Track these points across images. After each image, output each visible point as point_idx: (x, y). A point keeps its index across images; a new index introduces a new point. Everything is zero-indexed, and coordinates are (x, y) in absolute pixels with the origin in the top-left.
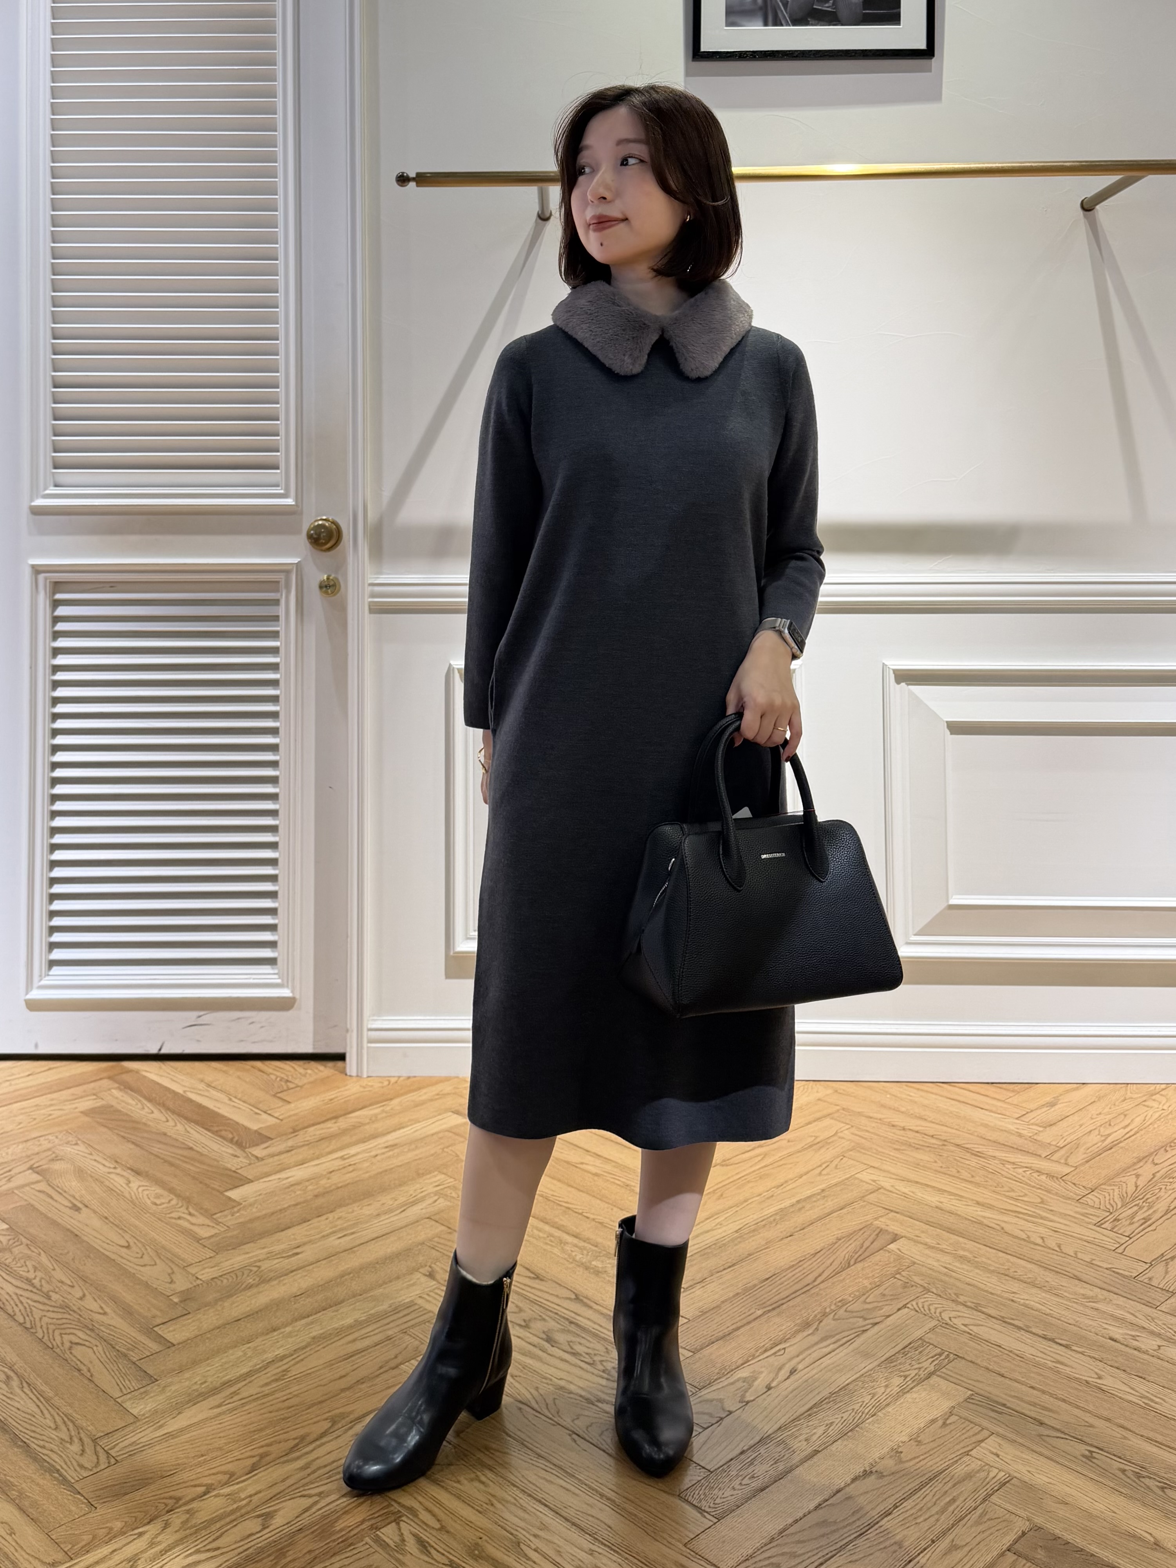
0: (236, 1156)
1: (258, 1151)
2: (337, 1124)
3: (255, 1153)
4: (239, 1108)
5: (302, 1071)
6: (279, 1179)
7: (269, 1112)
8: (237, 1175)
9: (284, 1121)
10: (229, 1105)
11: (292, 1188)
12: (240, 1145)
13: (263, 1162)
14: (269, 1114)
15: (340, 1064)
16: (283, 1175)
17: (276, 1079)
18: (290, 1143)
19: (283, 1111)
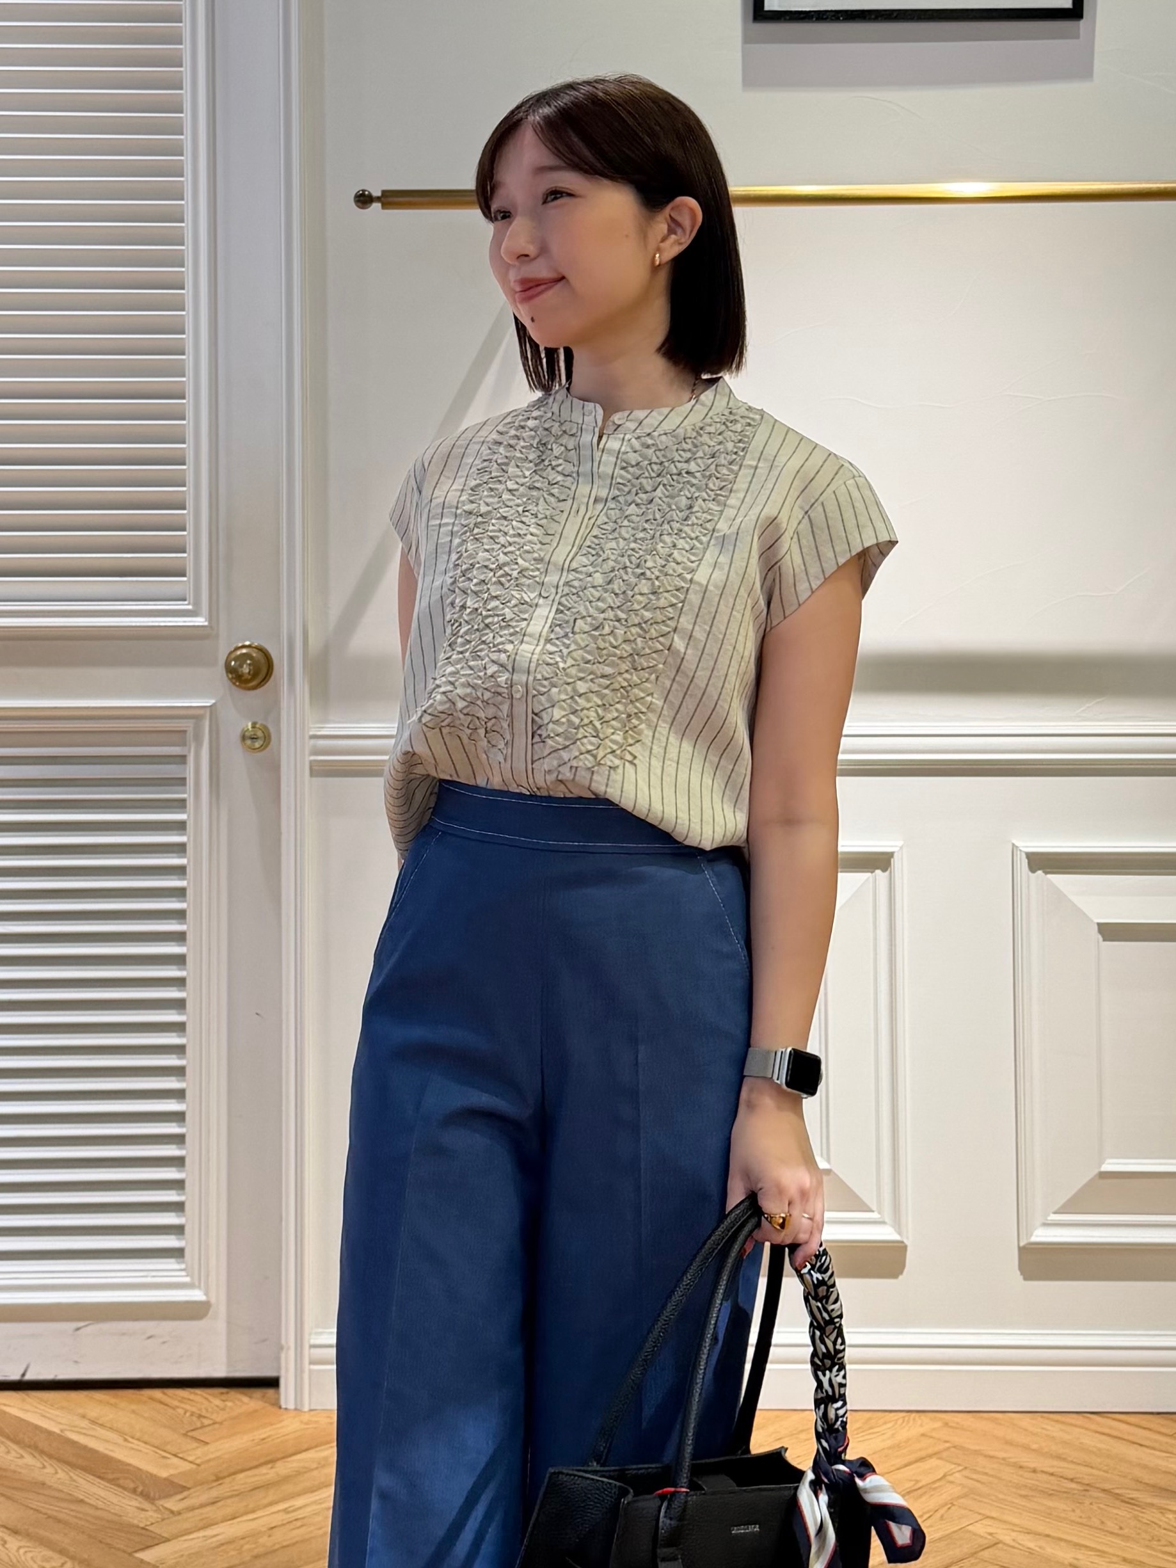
0: (143, 1510)
1: (172, 1504)
2: (273, 1470)
3: (166, 1505)
4: (140, 1451)
5: (217, 1402)
6: (204, 1537)
7: (180, 1455)
8: (148, 1533)
9: (202, 1467)
10: (126, 1447)
11: (222, 1548)
12: (146, 1496)
13: (179, 1518)
14: (181, 1458)
15: (270, 1392)
16: (209, 1532)
17: (185, 1413)
18: (214, 1493)
19: (197, 1453)
